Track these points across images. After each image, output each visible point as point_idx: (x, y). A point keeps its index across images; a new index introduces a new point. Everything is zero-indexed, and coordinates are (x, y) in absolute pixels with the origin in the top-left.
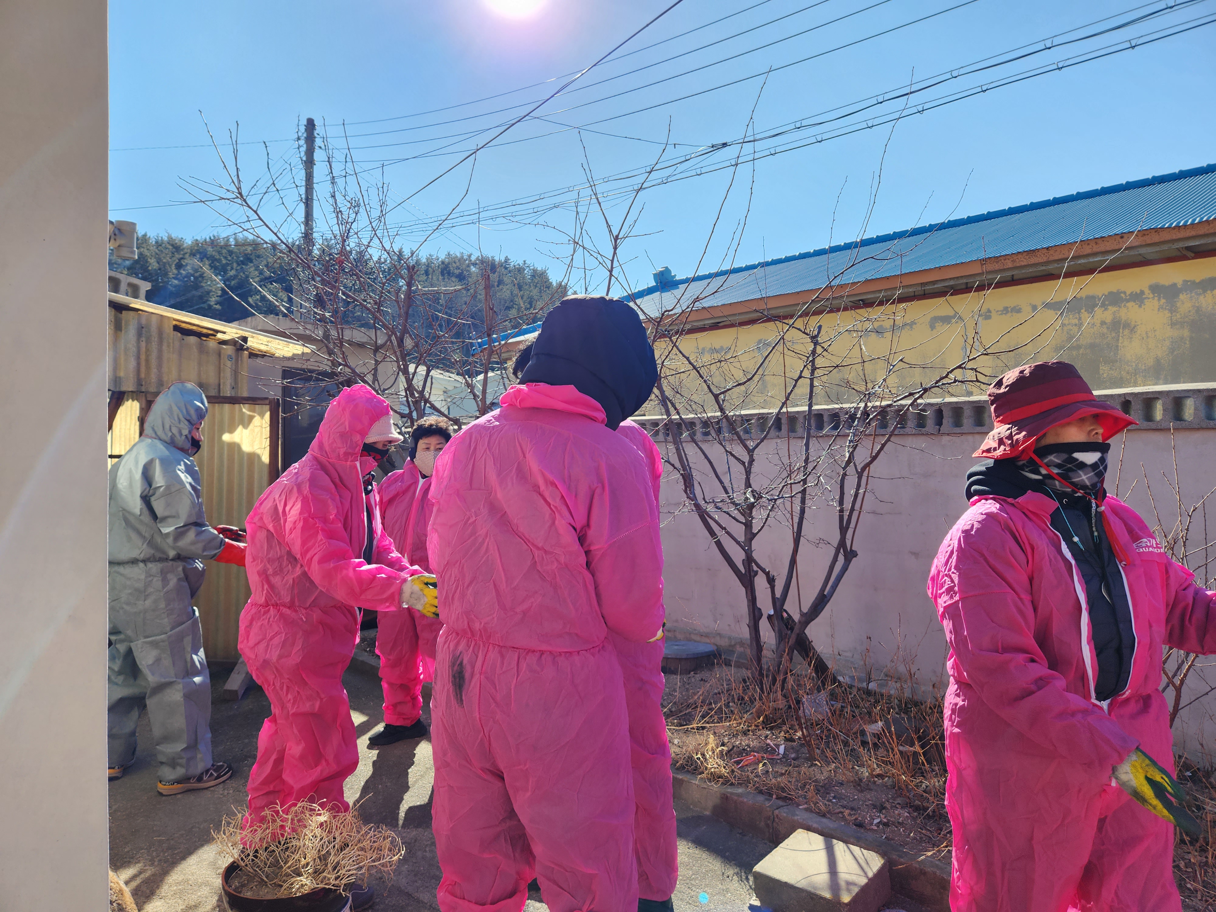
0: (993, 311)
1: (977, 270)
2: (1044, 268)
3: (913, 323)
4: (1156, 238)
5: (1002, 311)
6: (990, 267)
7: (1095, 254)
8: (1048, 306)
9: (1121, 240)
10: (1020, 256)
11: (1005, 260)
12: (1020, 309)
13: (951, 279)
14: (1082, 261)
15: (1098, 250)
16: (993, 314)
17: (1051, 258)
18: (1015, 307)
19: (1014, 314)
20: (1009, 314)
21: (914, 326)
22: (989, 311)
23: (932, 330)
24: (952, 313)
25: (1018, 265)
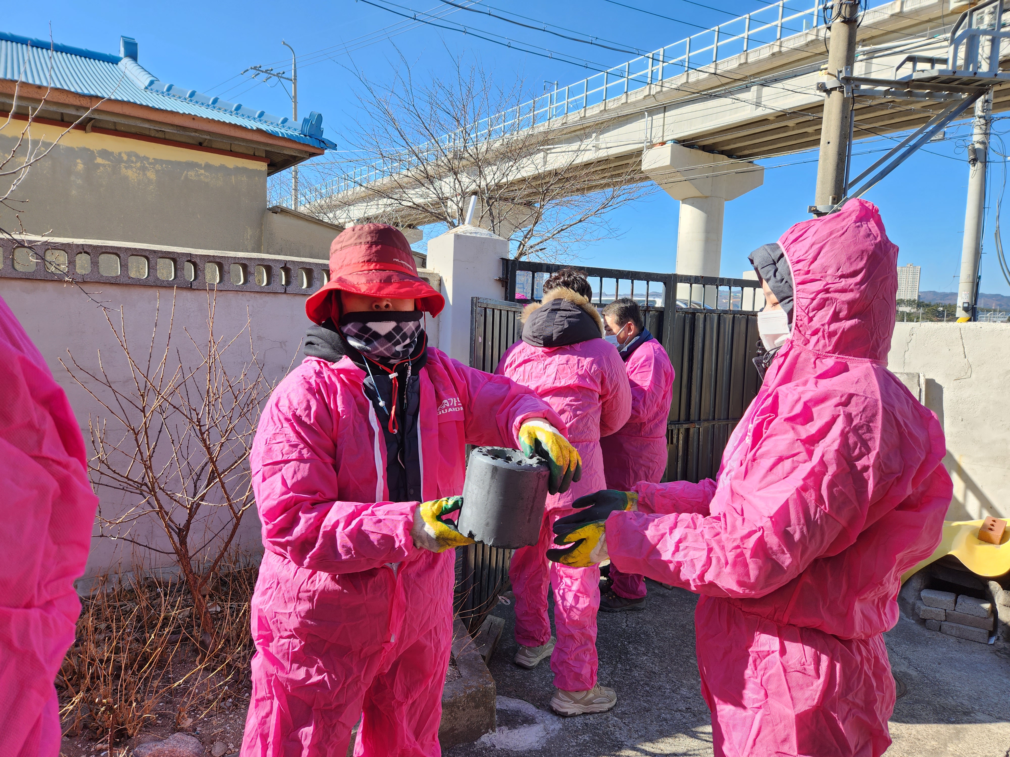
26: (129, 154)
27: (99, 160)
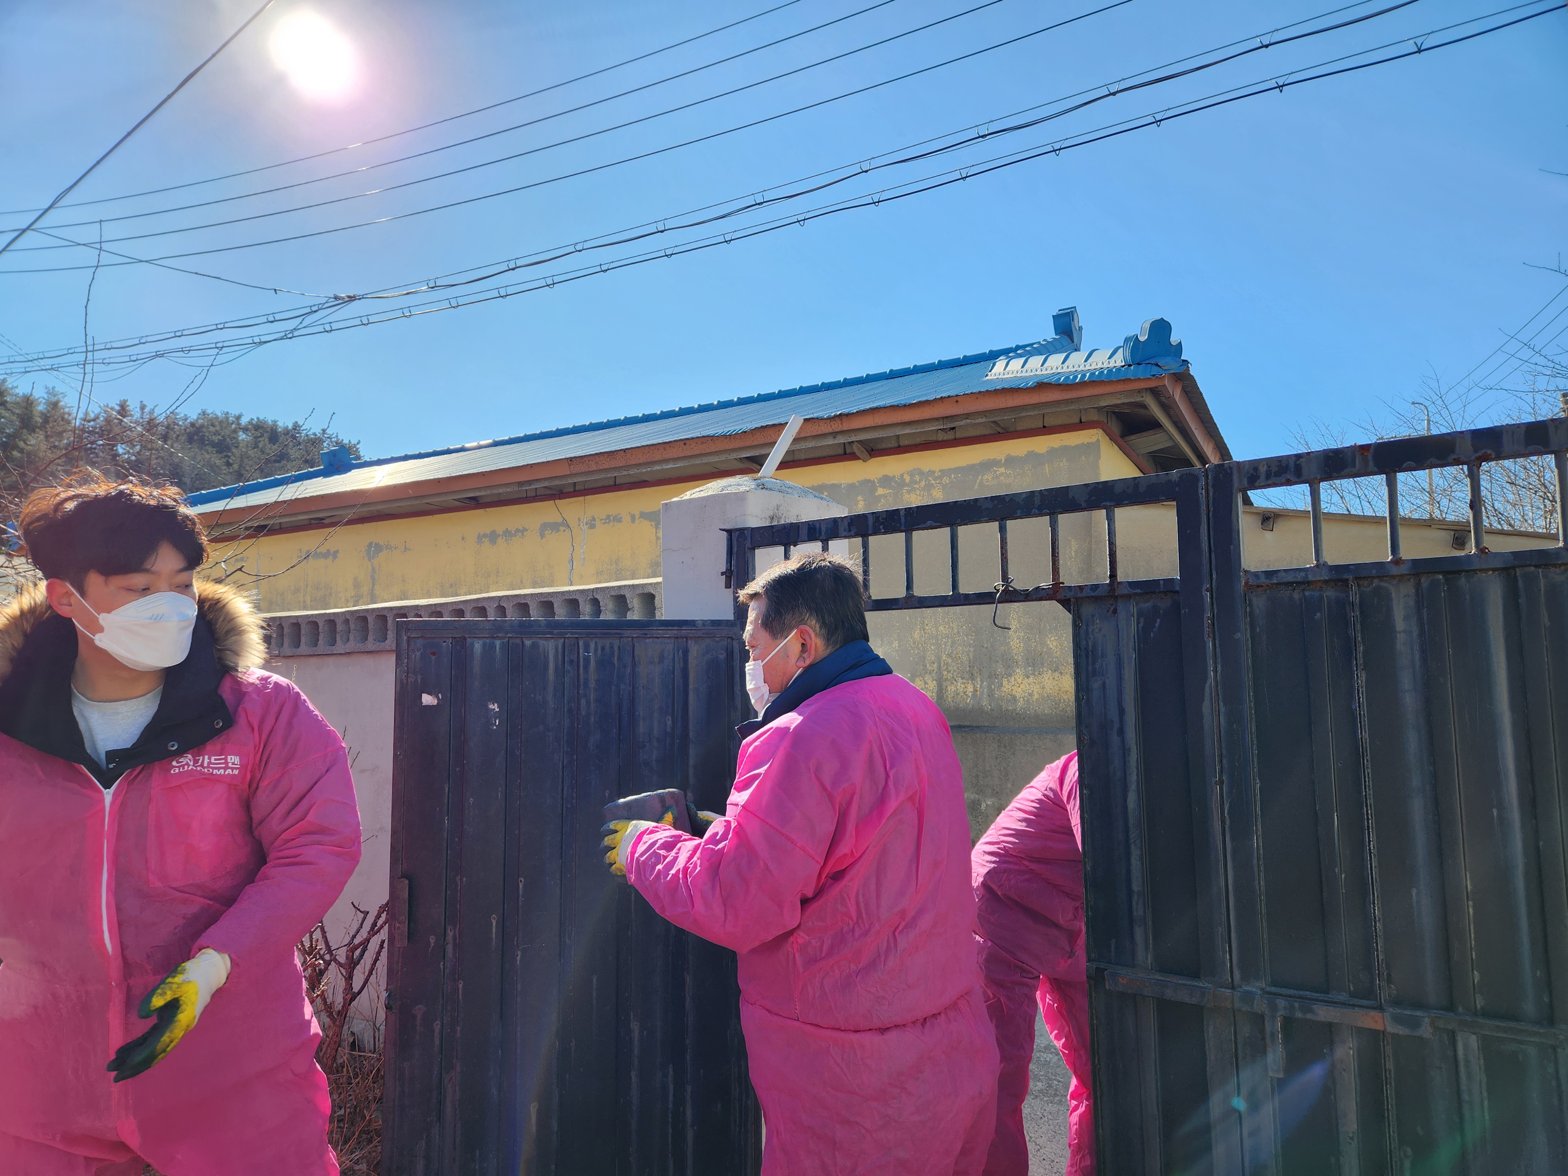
0: (597, 520)
1: (565, 470)
2: (626, 473)
3: (525, 530)
4: (713, 448)
5: (605, 519)
6: (576, 469)
7: (666, 461)
8: (644, 515)
9: (685, 447)
10: (602, 458)
11: (589, 461)
12: (621, 518)
13: (546, 479)
14: (657, 468)
15: (667, 456)
16: (598, 523)
17: (630, 463)
18: (616, 516)
19: (616, 523)
20: (611, 524)
21: (525, 533)
22: (594, 519)
23: (542, 539)
24: (560, 520)
25: (601, 468)
26: (911, 474)
27: (880, 491)
